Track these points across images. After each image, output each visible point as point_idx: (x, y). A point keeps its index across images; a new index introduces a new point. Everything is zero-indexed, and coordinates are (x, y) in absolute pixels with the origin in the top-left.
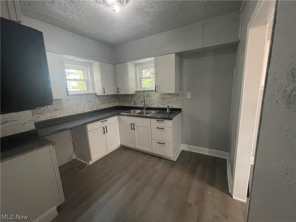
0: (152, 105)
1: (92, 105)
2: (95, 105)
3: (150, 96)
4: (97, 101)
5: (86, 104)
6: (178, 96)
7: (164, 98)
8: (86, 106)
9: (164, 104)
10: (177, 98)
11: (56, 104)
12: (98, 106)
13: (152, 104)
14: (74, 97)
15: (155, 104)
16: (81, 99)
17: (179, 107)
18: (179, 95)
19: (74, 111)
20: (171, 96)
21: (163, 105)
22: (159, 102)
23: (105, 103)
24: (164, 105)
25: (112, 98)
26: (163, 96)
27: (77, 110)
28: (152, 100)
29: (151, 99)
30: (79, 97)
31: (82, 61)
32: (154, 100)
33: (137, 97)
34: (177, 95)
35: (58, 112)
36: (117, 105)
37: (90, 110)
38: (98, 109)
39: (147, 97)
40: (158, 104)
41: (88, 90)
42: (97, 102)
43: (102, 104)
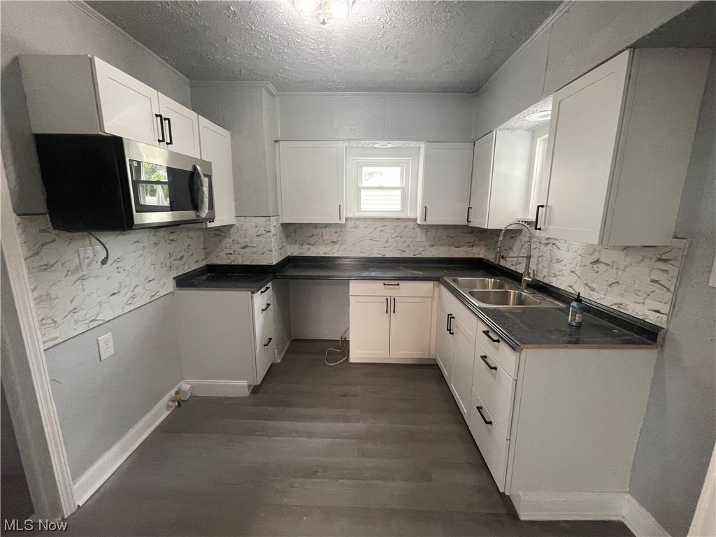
0: (555, 279)
1: (406, 244)
2: (412, 245)
3: (555, 242)
4: (420, 236)
5: (391, 240)
6: (661, 265)
7: (597, 262)
8: (390, 244)
9: (594, 286)
10: (653, 269)
11: (335, 232)
12: (420, 249)
13: (555, 276)
14: (368, 222)
15: (563, 278)
16: (381, 228)
17: (652, 318)
18: (665, 261)
19: (363, 251)
20: (628, 260)
21: (588, 289)
22: (577, 272)
23: (442, 245)
24: (593, 290)
25: (466, 235)
26: (597, 253)
27: (370, 249)
28: (559, 261)
29: (558, 254)
30: (378, 224)
31: (390, 146)
32: (565, 262)
33: (523, 241)
34: (660, 260)
35: (336, 247)
36: (481, 256)
37: (398, 256)
38: (419, 256)
39: (546, 245)
40: (573, 278)
41: (402, 211)
42: (418, 239)
43: (432, 246)
